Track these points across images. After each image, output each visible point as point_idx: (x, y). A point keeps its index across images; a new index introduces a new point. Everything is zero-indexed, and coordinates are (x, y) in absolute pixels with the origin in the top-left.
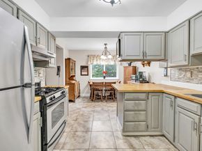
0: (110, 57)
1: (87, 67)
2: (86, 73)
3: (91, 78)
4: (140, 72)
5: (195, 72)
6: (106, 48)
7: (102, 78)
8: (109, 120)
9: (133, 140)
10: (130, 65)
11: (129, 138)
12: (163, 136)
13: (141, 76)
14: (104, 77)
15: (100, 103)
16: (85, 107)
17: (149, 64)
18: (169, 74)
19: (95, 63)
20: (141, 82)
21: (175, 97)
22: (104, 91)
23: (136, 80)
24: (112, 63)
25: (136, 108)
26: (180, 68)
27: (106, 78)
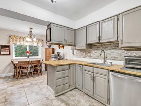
0: (35, 39)
1: (9, 47)
2: (8, 53)
3: (14, 58)
4: (58, 53)
5: (87, 53)
6: (31, 31)
7: (27, 57)
8: (41, 90)
9: (62, 97)
10: (49, 47)
11: (59, 97)
12: (76, 88)
13: (59, 55)
14: (28, 56)
15: (27, 79)
16: (12, 86)
17: (63, 47)
18: (75, 53)
19: (18, 43)
20: (59, 59)
21: (83, 65)
22: (29, 68)
23: (55, 58)
24: (35, 45)
25: (63, 76)
26: (80, 50)
27: (30, 57)
